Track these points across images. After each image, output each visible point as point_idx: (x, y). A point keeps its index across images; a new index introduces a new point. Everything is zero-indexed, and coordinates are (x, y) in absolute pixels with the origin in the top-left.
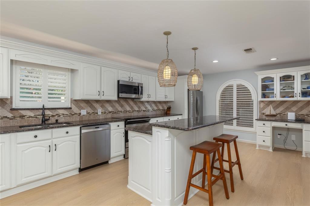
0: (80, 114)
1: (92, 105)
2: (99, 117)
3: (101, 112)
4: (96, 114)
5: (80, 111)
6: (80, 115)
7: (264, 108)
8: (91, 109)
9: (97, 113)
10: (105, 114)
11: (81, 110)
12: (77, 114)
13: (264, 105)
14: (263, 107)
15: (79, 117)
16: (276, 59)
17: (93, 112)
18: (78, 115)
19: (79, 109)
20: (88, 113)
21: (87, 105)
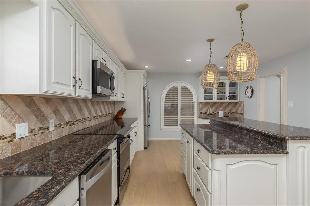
0: (13, 135)
1: (39, 108)
2: (52, 137)
3: (54, 125)
4: (46, 132)
5: (13, 128)
6: (12, 141)
7: (202, 109)
8: (36, 120)
9: (48, 129)
10: (60, 129)
11: (17, 125)
12: (6, 138)
13: (202, 105)
14: (202, 107)
15: (10, 145)
16: (223, 68)
17: (42, 126)
18: (9, 142)
19: (10, 121)
20: (31, 131)
21: (28, 110)
